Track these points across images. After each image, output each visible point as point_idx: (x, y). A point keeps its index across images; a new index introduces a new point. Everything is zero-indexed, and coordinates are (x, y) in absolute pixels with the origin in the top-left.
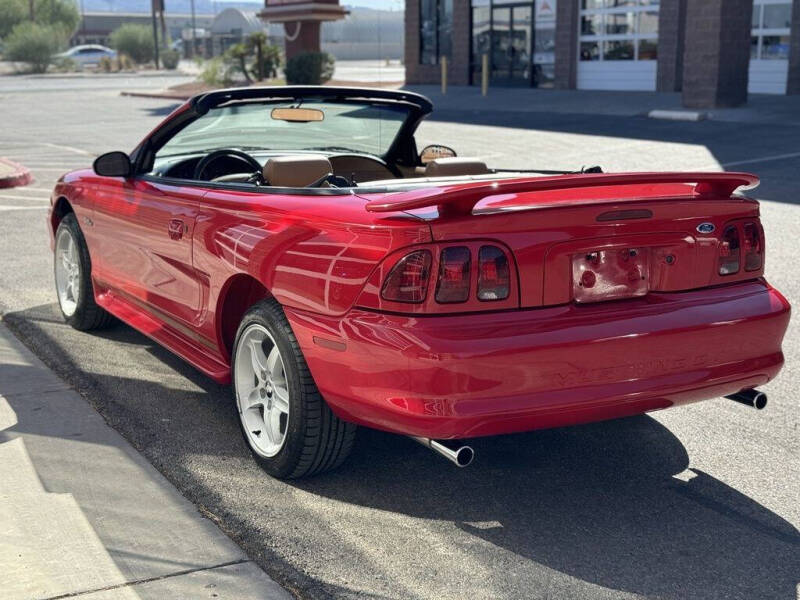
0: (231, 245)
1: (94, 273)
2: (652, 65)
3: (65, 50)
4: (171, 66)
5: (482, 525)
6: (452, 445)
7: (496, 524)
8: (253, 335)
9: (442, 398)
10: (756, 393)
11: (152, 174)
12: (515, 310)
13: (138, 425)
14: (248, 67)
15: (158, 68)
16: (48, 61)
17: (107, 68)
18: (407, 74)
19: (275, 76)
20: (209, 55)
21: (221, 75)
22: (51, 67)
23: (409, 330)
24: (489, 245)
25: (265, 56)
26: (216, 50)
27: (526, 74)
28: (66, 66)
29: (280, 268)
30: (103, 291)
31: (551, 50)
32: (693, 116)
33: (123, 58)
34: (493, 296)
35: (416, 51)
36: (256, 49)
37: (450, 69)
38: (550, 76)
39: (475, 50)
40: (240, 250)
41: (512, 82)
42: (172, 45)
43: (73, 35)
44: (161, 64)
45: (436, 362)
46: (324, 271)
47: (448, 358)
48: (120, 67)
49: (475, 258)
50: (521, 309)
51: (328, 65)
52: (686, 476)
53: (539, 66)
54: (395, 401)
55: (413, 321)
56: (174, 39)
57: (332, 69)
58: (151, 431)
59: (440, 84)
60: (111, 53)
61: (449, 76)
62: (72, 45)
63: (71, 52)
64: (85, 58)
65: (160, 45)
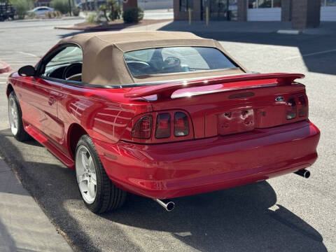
0: (75, 108)
1: (23, 117)
2: (279, 10)
3: (33, 8)
4: (76, 14)
5: (182, 234)
6: (165, 201)
7: (189, 234)
8: (82, 149)
9: (160, 182)
10: (305, 171)
11: (45, 75)
12: (192, 140)
13: (37, 187)
14: (108, 14)
15: (71, 15)
16: (25, 14)
17: (50, 16)
18: (175, 16)
19: (119, 18)
20: (93, 9)
21: (96, 19)
22: (26, 16)
23: (145, 151)
24: (179, 111)
25: (115, 10)
26: (96, 7)
27: (225, 15)
28: (32, 16)
29: (96, 119)
30: (28, 125)
31: (235, 4)
32: (296, 32)
33: (56, 12)
34: (182, 134)
35: (178, 6)
36: (111, 7)
37: (192, 13)
38: (236, 15)
39: (203, 5)
40: (79, 111)
41: (219, 19)
42: (77, 5)
43: (36, 2)
44: (72, 14)
45: (156, 165)
46: (113, 121)
47: (161, 164)
48: (55, 15)
49: (173, 118)
50: (195, 139)
51: (141, 13)
52: (274, 208)
53: (231, 11)
54: (141, 183)
55: (147, 147)
56: (78, 3)
57: (143, 15)
58: (42, 190)
59: (188, 20)
60: (52, 10)
61: (192, 17)
62: (36, 7)
63: (35, 9)
64: (40, 12)
65: (72, 5)
